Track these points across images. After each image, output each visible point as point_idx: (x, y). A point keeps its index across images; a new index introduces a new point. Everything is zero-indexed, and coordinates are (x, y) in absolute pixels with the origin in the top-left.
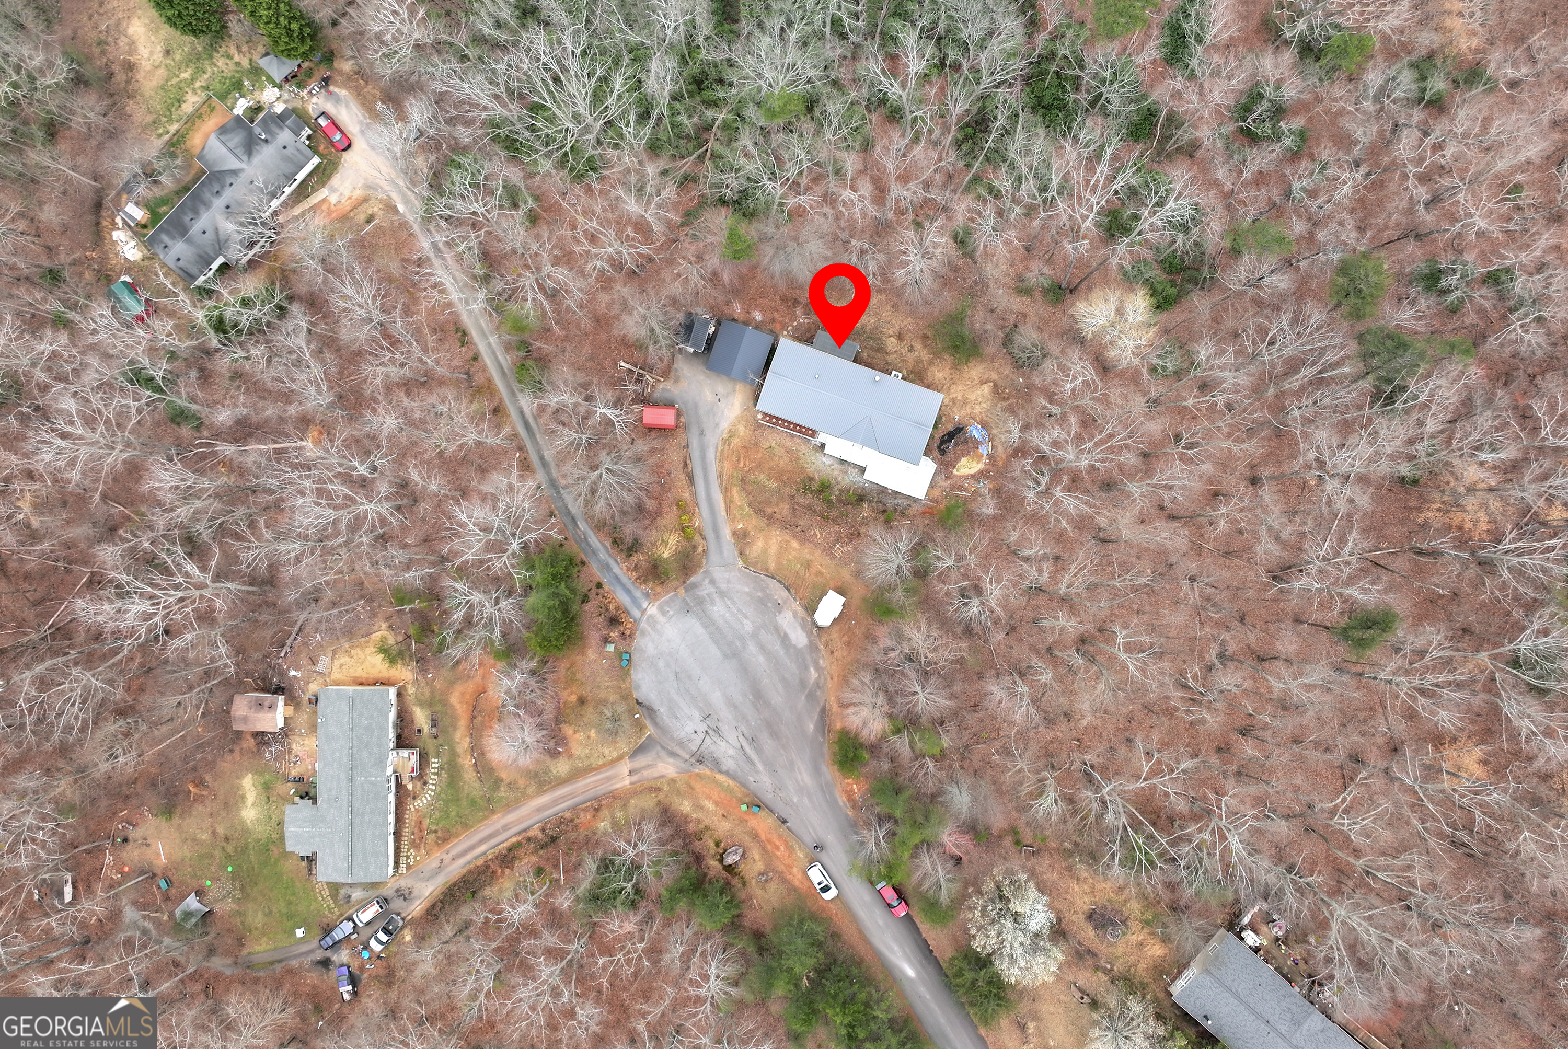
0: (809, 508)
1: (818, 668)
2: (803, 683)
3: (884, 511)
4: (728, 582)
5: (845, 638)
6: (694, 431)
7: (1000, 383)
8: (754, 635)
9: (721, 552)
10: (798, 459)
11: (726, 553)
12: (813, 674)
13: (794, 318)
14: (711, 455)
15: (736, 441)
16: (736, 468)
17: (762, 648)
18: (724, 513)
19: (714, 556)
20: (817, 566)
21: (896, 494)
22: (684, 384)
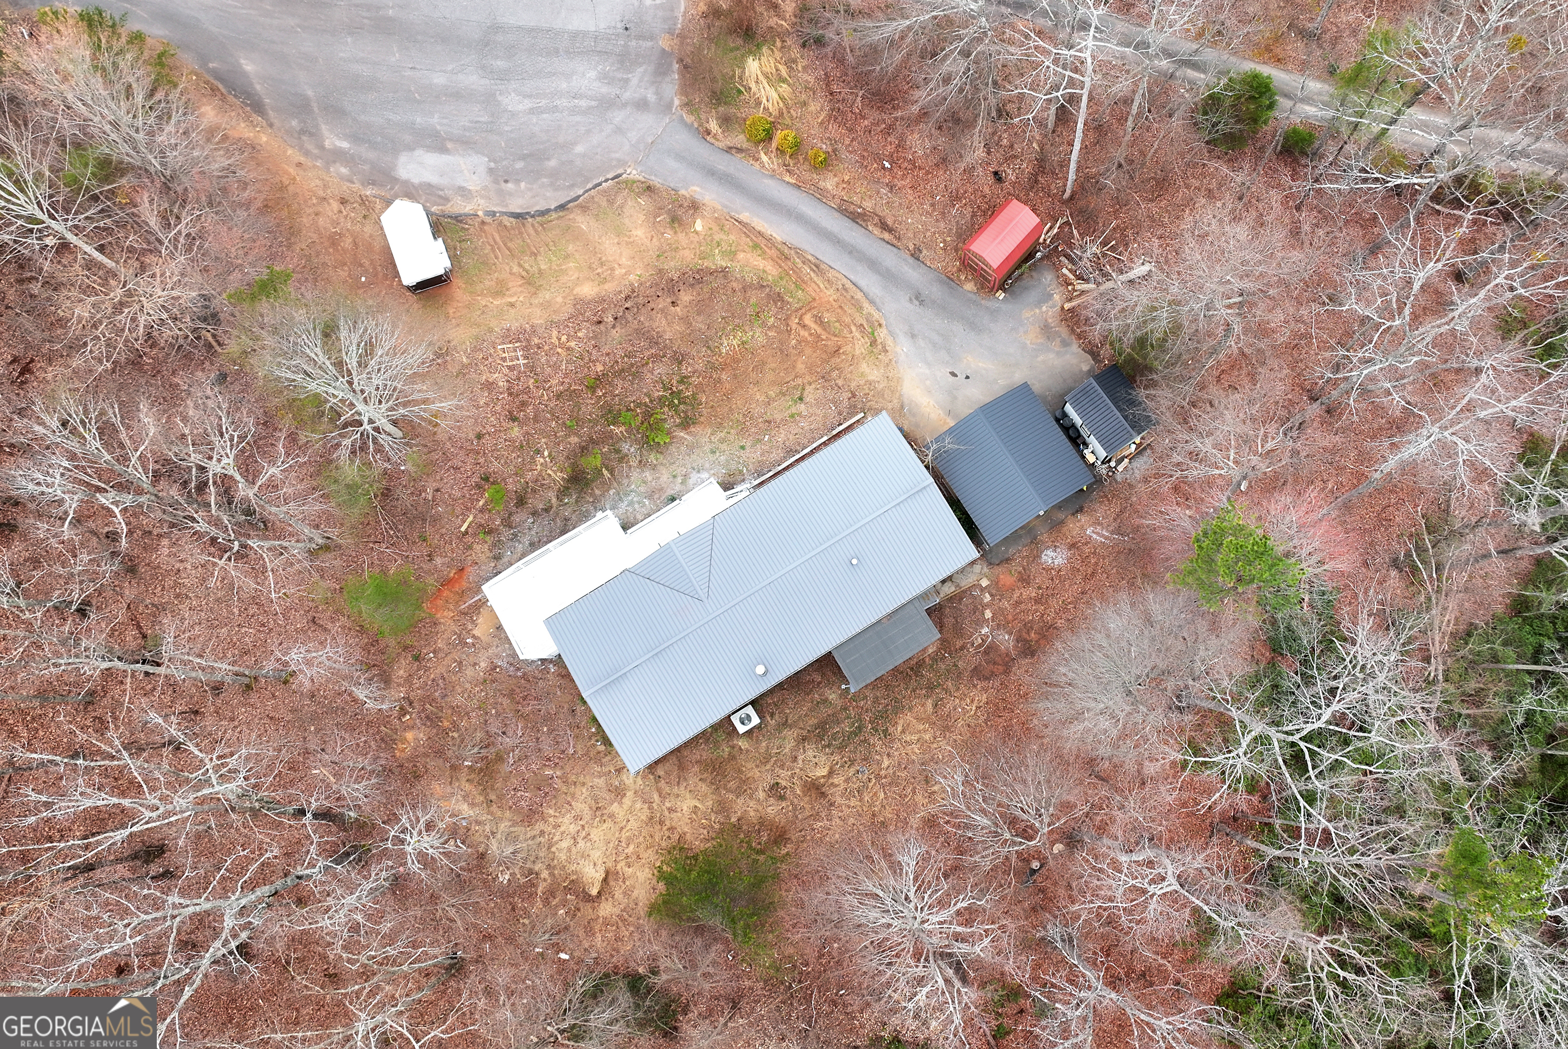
0: (633, 372)
1: (338, 156)
2: (335, 112)
3: (521, 502)
4: (619, 130)
5: (347, 243)
6: (935, 291)
7: (587, 910)
8: (489, 99)
9: (679, 157)
10: (743, 431)
11: (672, 163)
12: (334, 140)
13: (1001, 623)
14: (869, 282)
15: (860, 346)
16: (809, 305)
17: (457, 95)
18: (745, 216)
19: (684, 140)
20: (517, 294)
21: (534, 546)
22: (1030, 337)
